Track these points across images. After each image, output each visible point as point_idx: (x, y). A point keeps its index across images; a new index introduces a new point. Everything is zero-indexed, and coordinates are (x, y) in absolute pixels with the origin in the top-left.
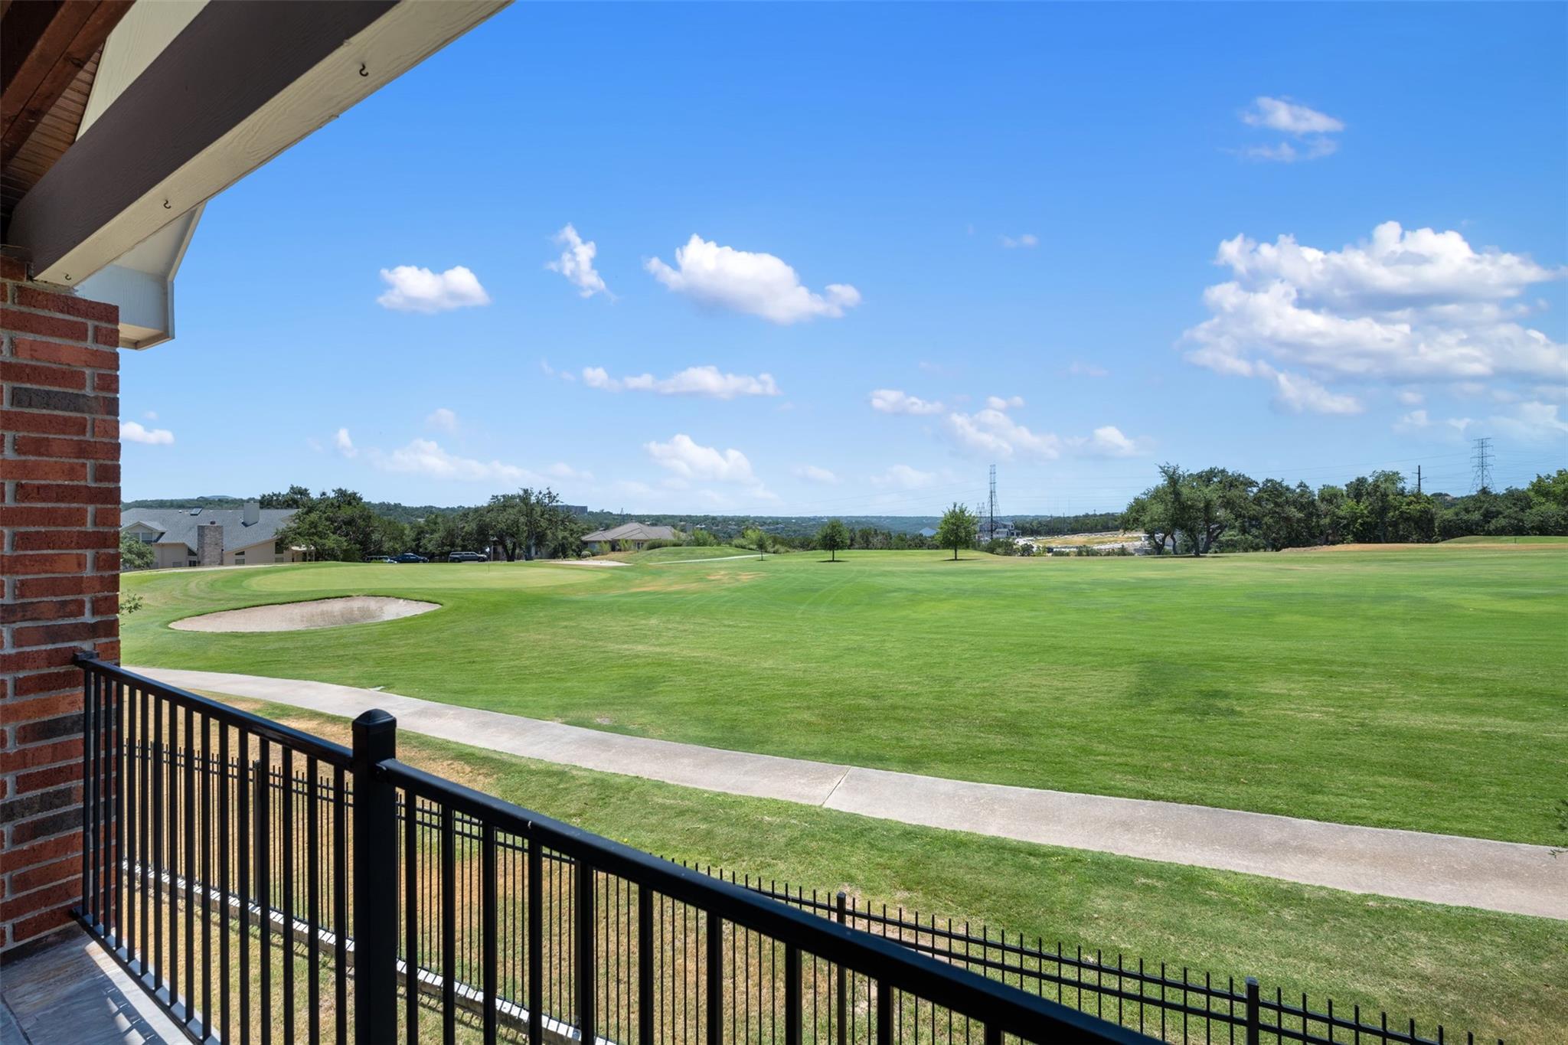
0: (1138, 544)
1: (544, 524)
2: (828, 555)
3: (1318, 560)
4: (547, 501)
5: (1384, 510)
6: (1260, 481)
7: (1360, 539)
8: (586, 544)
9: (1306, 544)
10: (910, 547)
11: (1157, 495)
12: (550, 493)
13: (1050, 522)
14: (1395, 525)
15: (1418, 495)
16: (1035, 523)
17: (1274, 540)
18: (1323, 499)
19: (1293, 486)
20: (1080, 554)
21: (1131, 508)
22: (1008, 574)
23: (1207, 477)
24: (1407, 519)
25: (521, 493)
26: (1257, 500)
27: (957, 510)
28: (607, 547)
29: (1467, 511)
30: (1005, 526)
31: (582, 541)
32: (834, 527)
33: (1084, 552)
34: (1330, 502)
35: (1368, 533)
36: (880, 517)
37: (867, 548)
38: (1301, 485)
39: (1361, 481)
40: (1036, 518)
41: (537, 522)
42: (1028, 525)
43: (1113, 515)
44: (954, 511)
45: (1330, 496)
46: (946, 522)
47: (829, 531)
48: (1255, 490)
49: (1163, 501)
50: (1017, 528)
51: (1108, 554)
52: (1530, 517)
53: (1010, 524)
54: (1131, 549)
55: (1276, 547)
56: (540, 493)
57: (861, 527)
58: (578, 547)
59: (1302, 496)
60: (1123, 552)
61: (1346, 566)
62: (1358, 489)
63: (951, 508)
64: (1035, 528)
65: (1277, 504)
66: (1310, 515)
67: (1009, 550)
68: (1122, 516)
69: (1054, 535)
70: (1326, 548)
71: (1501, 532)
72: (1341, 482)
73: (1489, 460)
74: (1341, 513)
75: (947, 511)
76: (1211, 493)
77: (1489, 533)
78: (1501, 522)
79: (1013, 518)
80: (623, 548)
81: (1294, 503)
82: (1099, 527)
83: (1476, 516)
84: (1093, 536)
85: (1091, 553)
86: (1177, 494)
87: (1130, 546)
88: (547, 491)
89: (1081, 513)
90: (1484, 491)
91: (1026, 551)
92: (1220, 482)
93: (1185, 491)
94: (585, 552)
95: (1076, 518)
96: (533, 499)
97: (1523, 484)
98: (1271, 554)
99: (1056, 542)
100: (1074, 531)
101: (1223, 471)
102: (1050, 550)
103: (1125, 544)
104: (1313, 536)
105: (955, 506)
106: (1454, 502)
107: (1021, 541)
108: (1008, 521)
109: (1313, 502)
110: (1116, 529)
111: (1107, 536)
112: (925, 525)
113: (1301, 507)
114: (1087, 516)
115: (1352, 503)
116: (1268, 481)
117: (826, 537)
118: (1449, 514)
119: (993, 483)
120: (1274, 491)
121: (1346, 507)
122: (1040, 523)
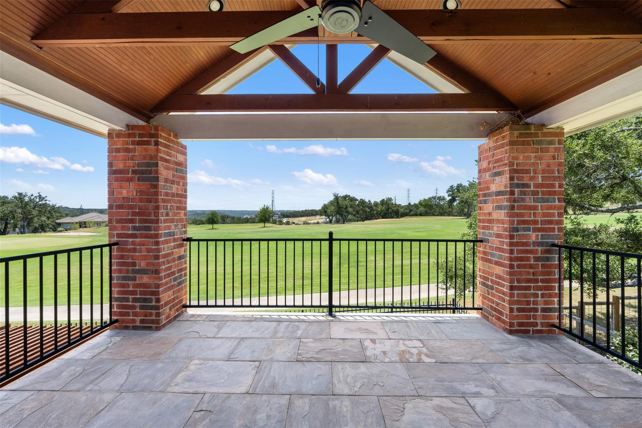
0: (322, 220)
1: (35, 212)
2: (210, 226)
3: (374, 224)
4: (38, 200)
5: (389, 209)
6: (359, 199)
7: (383, 218)
8: (59, 225)
9: (370, 219)
10: (242, 223)
11: (331, 203)
12: (40, 196)
14: (391, 213)
15: (396, 204)
16: (288, 213)
17: (362, 218)
18: (374, 205)
19: (367, 201)
20: (304, 224)
21: (323, 207)
22: (287, 231)
23: (345, 197)
24: (393, 212)
25: (17, 195)
26: (358, 205)
27: (265, 207)
28: (78, 225)
29: (406, 209)
30: (277, 214)
31: (56, 223)
32: (213, 214)
33: (305, 223)
34: (376, 206)
35: (385, 215)
36: (225, 211)
37: (224, 223)
38: (369, 201)
39: (383, 200)
40: (287, 211)
41: (30, 212)
42: (285, 214)
43: (316, 210)
45: (376, 204)
46: (261, 212)
47: (211, 216)
48: (357, 202)
49: (334, 205)
50: (282, 215)
51: (313, 224)
52: (419, 211)
54: (320, 222)
55: (363, 220)
56: (32, 195)
57: (221, 215)
58: (53, 226)
59: (369, 204)
60: (318, 223)
61: (382, 225)
62: (383, 202)
64: (289, 215)
65: (363, 207)
66: (371, 210)
67: (281, 223)
68: (319, 211)
69: (295, 217)
70: (375, 220)
71: (413, 215)
72: (378, 200)
73: (410, 195)
74: (379, 210)
75: (261, 208)
76: (347, 203)
77: (410, 216)
78: (412, 213)
79: (279, 211)
80: (88, 226)
81: (367, 207)
82: (310, 214)
83: (408, 211)
84: (308, 218)
85: (308, 224)
86: (338, 203)
87: (320, 221)
88: (38, 194)
89: (304, 209)
90: (409, 204)
91: (288, 223)
92: (348, 199)
93: (340, 202)
94: (59, 229)
96: (27, 199)
97: (417, 202)
98: (362, 222)
99: (296, 220)
100: (302, 216)
101: (349, 196)
102: (294, 223)
103: (319, 221)
104: (372, 217)
106: (403, 207)
107: (285, 220)
109: (372, 206)
110: (316, 215)
111: (313, 218)
112: (245, 214)
113: (369, 208)
114: (306, 210)
115: (381, 207)
116: (361, 199)
117: (209, 219)
118: (402, 210)
119: (273, 197)
120: (362, 202)
121: (380, 208)
122: (290, 213)
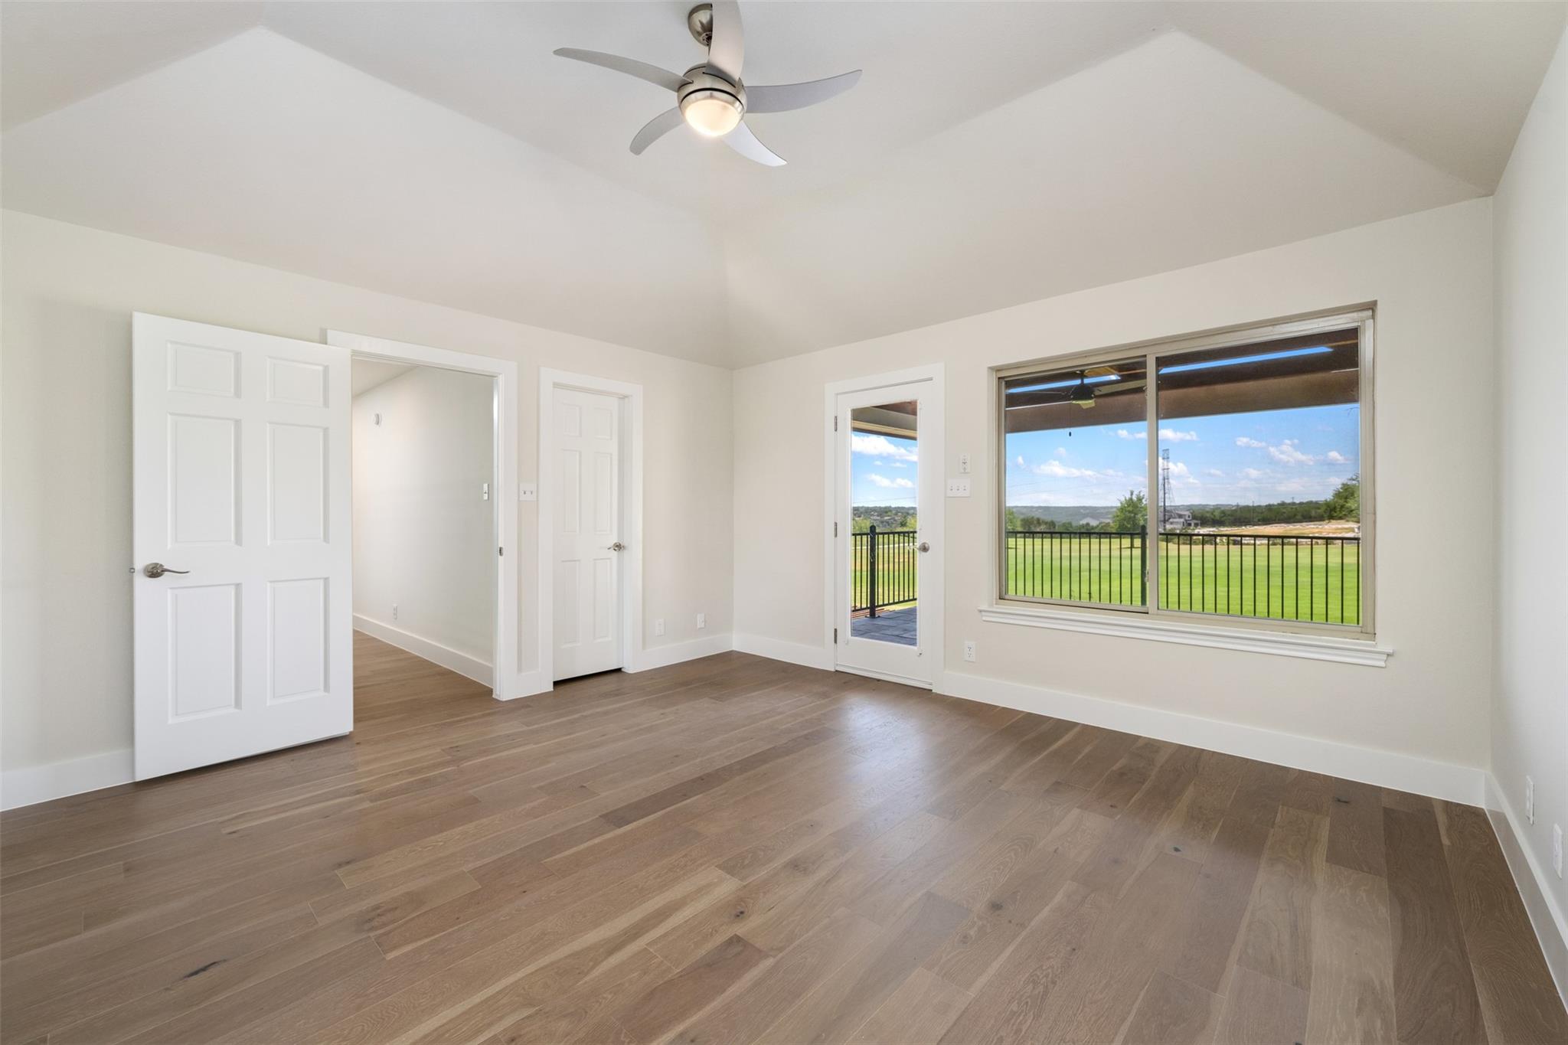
13: (1236, 511)
16: (1217, 513)
21: (1338, 495)
27: (1134, 498)
30: (1180, 516)
40: (1217, 507)
42: (1208, 515)
43: (1316, 503)
44: (1131, 499)
46: (1122, 509)
50: (1194, 518)
53: (1187, 513)
63: (1128, 496)
64: (1218, 518)
67: (1188, 540)
68: (1327, 504)
69: (1241, 526)
75: (1123, 499)
79: (1189, 508)
82: (1299, 517)
89: (1275, 501)
95: (1269, 507)
100: (1266, 521)
105: (1132, 494)
107: (1202, 532)
108: (1182, 510)
112: (1085, 516)
114: (1283, 504)
122: (1223, 512)
